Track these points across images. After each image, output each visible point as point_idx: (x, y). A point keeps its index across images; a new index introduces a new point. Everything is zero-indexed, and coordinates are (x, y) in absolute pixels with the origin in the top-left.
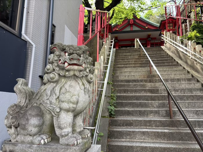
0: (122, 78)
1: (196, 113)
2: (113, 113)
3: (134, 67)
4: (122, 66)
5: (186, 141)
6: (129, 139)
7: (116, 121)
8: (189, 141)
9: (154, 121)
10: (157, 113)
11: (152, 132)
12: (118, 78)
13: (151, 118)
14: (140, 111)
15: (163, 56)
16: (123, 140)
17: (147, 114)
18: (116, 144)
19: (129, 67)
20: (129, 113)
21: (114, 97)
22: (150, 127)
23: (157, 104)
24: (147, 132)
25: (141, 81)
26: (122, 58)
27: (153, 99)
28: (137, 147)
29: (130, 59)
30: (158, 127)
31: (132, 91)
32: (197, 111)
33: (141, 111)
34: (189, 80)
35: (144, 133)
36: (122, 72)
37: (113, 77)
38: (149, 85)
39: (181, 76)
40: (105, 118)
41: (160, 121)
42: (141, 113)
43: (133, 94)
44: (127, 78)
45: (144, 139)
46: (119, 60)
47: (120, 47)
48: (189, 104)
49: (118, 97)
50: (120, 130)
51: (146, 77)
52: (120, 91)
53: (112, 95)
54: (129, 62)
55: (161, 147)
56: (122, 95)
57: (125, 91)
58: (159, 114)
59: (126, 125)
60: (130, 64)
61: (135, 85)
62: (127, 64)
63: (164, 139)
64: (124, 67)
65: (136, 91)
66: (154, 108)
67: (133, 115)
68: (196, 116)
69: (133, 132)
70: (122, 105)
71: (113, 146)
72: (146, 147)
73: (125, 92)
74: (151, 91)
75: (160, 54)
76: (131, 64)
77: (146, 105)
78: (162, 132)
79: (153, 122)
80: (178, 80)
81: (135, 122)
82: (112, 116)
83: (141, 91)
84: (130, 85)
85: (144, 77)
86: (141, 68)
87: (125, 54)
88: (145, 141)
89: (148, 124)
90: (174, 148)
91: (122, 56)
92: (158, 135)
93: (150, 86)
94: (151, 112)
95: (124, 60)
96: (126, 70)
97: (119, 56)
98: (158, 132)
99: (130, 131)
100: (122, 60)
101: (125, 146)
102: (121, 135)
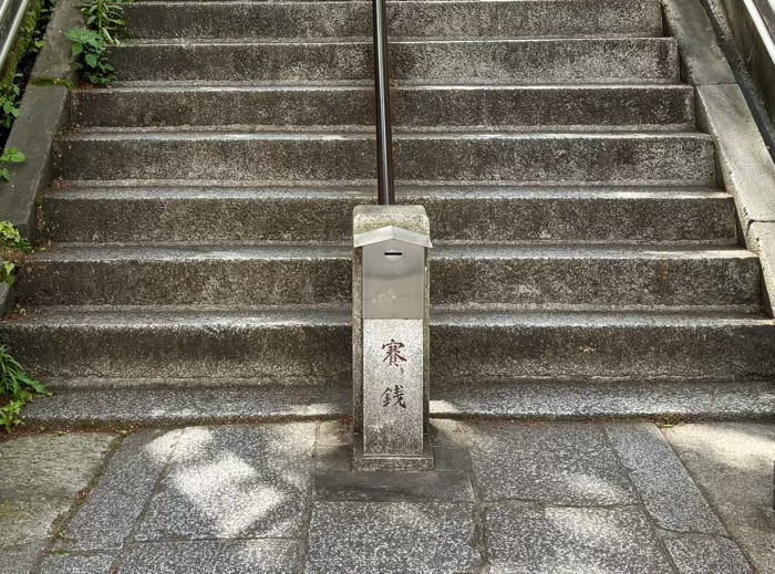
1: (506, 59)
2: (92, 61)
5: (410, 177)
6: (156, 176)
7: (105, 99)
8: (419, 177)
9: (292, 97)
10: (322, 59)
11: (260, 146)
13: (294, 83)
14: (240, 54)
16: (126, 183)
17: (276, 68)
18: (82, 196)
20: (182, 64)
23: (340, 16)
24: (242, 143)
28: (176, 203)
30: (309, 123)
32: (513, 48)
33: (245, 50)
35: (224, 150)
40: (47, 87)
41: (320, 99)
42: (245, 64)
45: (225, 176)
48: (494, 18)
50: (117, 138)
55: (277, 202)
58: (332, 64)
59: (156, 120)
63: (313, 171)
66: (326, 35)
67: (204, 75)
68: (503, 75)
69: (175, 145)
70: (160, 22)
71: (66, 203)
72: (214, 203)
77: (283, 24)
78: (305, 144)
79: (284, 104)
81: (201, 105)
82: (93, 78)
88: (226, 183)
89: (263, 113)
90: (334, 203)
92: (289, 159)
94: (296, 56)
98: (288, 145)
99: (161, 144)
101: (123, 204)
102: (117, 161)
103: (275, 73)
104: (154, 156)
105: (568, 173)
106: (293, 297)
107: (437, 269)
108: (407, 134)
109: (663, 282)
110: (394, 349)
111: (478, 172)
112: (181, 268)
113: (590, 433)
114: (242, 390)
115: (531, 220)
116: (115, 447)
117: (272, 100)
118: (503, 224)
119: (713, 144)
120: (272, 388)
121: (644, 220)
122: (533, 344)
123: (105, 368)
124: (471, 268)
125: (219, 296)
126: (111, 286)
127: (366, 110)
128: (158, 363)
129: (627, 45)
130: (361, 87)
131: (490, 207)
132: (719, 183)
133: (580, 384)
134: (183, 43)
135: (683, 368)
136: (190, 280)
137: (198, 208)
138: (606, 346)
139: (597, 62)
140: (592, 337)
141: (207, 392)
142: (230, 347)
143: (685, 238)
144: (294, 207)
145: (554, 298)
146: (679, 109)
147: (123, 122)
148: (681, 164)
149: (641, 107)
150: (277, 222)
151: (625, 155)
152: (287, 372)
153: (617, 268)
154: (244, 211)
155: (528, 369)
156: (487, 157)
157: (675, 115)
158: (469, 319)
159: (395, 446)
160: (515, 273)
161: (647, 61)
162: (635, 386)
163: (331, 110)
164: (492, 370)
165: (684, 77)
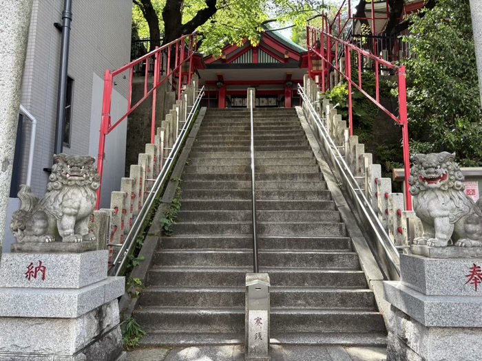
0: (201, 170)
1: (293, 229)
2: (166, 228)
3: (230, 150)
4: (210, 146)
5: (264, 265)
6: (185, 265)
7: (170, 240)
8: (267, 265)
9: (227, 239)
10: (236, 228)
11: (217, 255)
12: (195, 171)
13: (228, 235)
14: (212, 227)
15: (291, 128)
16: (175, 267)
17: (223, 230)
18: (161, 270)
19: (221, 150)
20: (194, 229)
21: (177, 204)
22: (221, 249)
23: (243, 215)
24: (212, 254)
25: (233, 177)
26: (215, 129)
27: (240, 207)
28: (190, 273)
29: (227, 133)
30: (232, 248)
31: (210, 195)
32: (295, 225)
33: (213, 225)
34: (311, 176)
35: (206, 256)
36: (203, 160)
37: (185, 169)
38: (242, 184)
39: (302, 169)
40: (152, 237)
41: (236, 240)
42: (213, 229)
43: (213, 200)
44: (210, 171)
45: (206, 264)
46: (207, 133)
47: (229, 97)
48: (289, 216)
49: (184, 205)
50: (173, 252)
51: (243, 169)
52: (192, 195)
53: (175, 200)
54: (224, 138)
55: (222, 273)
56: (194, 200)
57: (200, 195)
58: (240, 229)
59: (185, 247)
60: (223, 143)
61: (219, 184)
62: (218, 143)
63: (233, 263)
64: (211, 148)
65: (217, 194)
66: (238, 220)
67: (201, 233)
68: (292, 233)
69: (191, 254)
70: (188, 217)
71: (156, 273)
72: (202, 273)
73: (199, 196)
74: (242, 195)
75: (287, 124)
76: (227, 143)
77: (225, 217)
78: (231, 254)
79: (225, 242)
80: (293, 176)
81: (199, 242)
82: (167, 234)
83: (226, 193)
84: (210, 184)
85: (240, 170)
86: (239, 153)
87: (222, 121)
88: (206, 267)
89: (218, 245)
90: (240, 273)
91: (215, 124)
92: (226, 259)
93: (244, 186)
94: (229, 227)
95: (217, 133)
96: (213, 155)
97: (211, 124)
98: (226, 254)
99: (186, 254)
100: (214, 133)
102: (173, 259)
103: (222, 232)
104: (184, 258)
105: (313, 265)
106: (226, 305)
107: (272, 295)
108: (263, 251)
109: (344, 300)
110: (258, 320)
111: (285, 264)
112: (191, 294)
113: (322, 350)
114: (209, 335)
115: (302, 280)
116: (168, 353)
117: (221, 240)
118: (293, 280)
119: (357, 256)
120: (219, 334)
121: (337, 280)
122: (303, 320)
123: (166, 327)
124: (283, 294)
125: (203, 304)
126: (169, 300)
127: (249, 244)
128: (183, 325)
129: (330, 225)
130: (249, 237)
131: (289, 275)
132: (360, 268)
133: (318, 333)
134: (195, 223)
135: (352, 328)
136: (194, 298)
137: (197, 275)
138: (326, 320)
139: (321, 230)
140: (322, 318)
141: (198, 335)
142: (206, 320)
143: (350, 285)
144: (227, 274)
145: (309, 305)
146: (347, 245)
147: (175, 247)
148: (348, 262)
149: (334, 244)
150: (222, 279)
151: (331, 259)
152: (224, 329)
153: (329, 295)
154: (211, 276)
155: (302, 328)
156: (288, 259)
157: (346, 247)
158: (282, 311)
159: (259, 353)
160: (297, 297)
161: (336, 230)
162: (336, 334)
163: (239, 244)
164: (290, 329)
165: (347, 235)
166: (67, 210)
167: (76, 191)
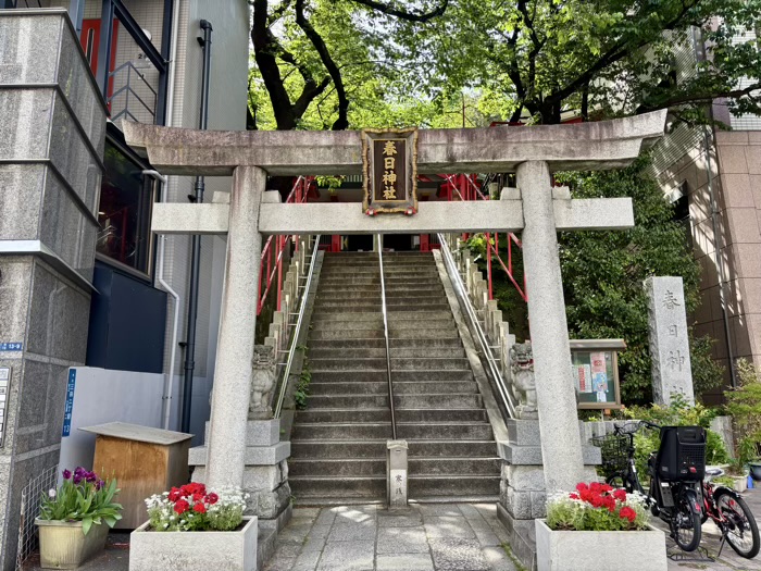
0: (327, 336)
1: (429, 400)
2: (301, 402)
3: (358, 310)
4: (334, 305)
6: (323, 437)
7: (305, 414)
9: (363, 413)
10: (372, 401)
12: (320, 336)
13: (362, 408)
14: (346, 399)
15: (427, 280)
16: (314, 439)
17: (357, 403)
19: (348, 309)
20: (328, 402)
21: (306, 375)
23: (377, 387)
25: (363, 343)
26: (337, 281)
27: (373, 377)
28: (329, 445)
29: (353, 287)
30: (369, 420)
31: (340, 364)
32: (431, 397)
33: (348, 398)
34: (449, 342)
35: (343, 429)
36: (329, 323)
37: (309, 335)
38: (375, 352)
39: (439, 333)
40: (288, 410)
41: (372, 413)
42: (348, 402)
43: (343, 370)
44: (336, 337)
45: (344, 437)
46: (329, 287)
48: (425, 387)
49: (315, 377)
50: (310, 426)
51: (374, 333)
52: (320, 365)
53: (304, 372)
54: (349, 294)
56: (323, 371)
57: (329, 364)
58: (375, 402)
59: (321, 420)
60: (349, 301)
61: (349, 352)
62: (344, 301)
63: (371, 436)
64: (335, 308)
65: (348, 364)
66: (372, 393)
67: (335, 406)
68: (429, 406)
70: (319, 389)
73: (328, 366)
74: (375, 364)
75: (422, 274)
76: (353, 300)
77: (358, 389)
78: (368, 427)
79: (360, 415)
80: (430, 342)
81: (335, 415)
82: (300, 407)
83: (357, 363)
84: (340, 352)
85: (371, 335)
86: (369, 314)
87: (346, 270)
88: (344, 439)
89: (354, 418)
90: (378, 444)
91: (337, 275)
92: (362, 432)
93: (376, 354)
94: (364, 400)
95: (340, 287)
96: (339, 317)
97: (332, 275)
98: (363, 427)
100: (336, 288)
101: (315, 445)
102: (311, 433)
103: (357, 405)
104: (322, 431)
105: (448, 436)
106: (367, 473)
107: (410, 464)
108: (401, 424)
109: (475, 467)
110: (399, 478)
111: (421, 436)
112: (334, 463)
113: (453, 506)
114: (353, 498)
115: (438, 449)
116: (319, 514)
117: (357, 413)
118: (429, 451)
119: (491, 426)
120: (362, 497)
121: (470, 449)
122: (437, 484)
123: (314, 492)
124: (419, 463)
125: (345, 472)
126: (313, 469)
127: (387, 417)
128: (329, 490)
129: (466, 396)
130: (386, 409)
131: (425, 445)
132: (494, 439)
133: (451, 495)
134: (328, 396)
135: (480, 490)
136: (336, 467)
137: (337, 446)
138: (459, 484)
139: (457, 401)
140: (454, 482)
141: (344, 499)
142: (350, 486)
143: (482, 454)
144: (366, 446)
145: (444, 472)
146: (481, 416)
147: (311, 422)
148: (481, 432)
149: (470, 415)
150: (361, 450)
151: (465, 430)
152: (366, 493)
153: (461, 462)
154: (350, 447)
155: (436, 491)
156: (424, 431)
157: (481, 418)
158: (418, 477)
159: (399, 505)
160: (432, 465)
161: (472, 401)
162: (467, 495)
163: (375, 417)
164: (425, 492)
165: (484, 407)
166: (257, 388)
167: (261, 372)
